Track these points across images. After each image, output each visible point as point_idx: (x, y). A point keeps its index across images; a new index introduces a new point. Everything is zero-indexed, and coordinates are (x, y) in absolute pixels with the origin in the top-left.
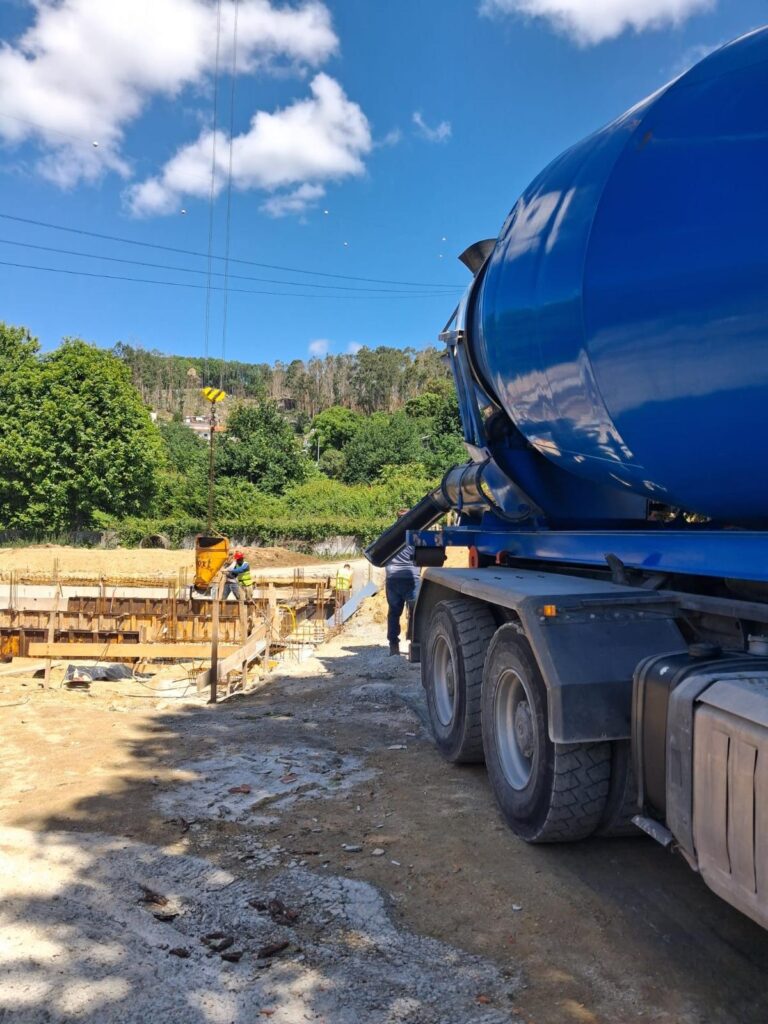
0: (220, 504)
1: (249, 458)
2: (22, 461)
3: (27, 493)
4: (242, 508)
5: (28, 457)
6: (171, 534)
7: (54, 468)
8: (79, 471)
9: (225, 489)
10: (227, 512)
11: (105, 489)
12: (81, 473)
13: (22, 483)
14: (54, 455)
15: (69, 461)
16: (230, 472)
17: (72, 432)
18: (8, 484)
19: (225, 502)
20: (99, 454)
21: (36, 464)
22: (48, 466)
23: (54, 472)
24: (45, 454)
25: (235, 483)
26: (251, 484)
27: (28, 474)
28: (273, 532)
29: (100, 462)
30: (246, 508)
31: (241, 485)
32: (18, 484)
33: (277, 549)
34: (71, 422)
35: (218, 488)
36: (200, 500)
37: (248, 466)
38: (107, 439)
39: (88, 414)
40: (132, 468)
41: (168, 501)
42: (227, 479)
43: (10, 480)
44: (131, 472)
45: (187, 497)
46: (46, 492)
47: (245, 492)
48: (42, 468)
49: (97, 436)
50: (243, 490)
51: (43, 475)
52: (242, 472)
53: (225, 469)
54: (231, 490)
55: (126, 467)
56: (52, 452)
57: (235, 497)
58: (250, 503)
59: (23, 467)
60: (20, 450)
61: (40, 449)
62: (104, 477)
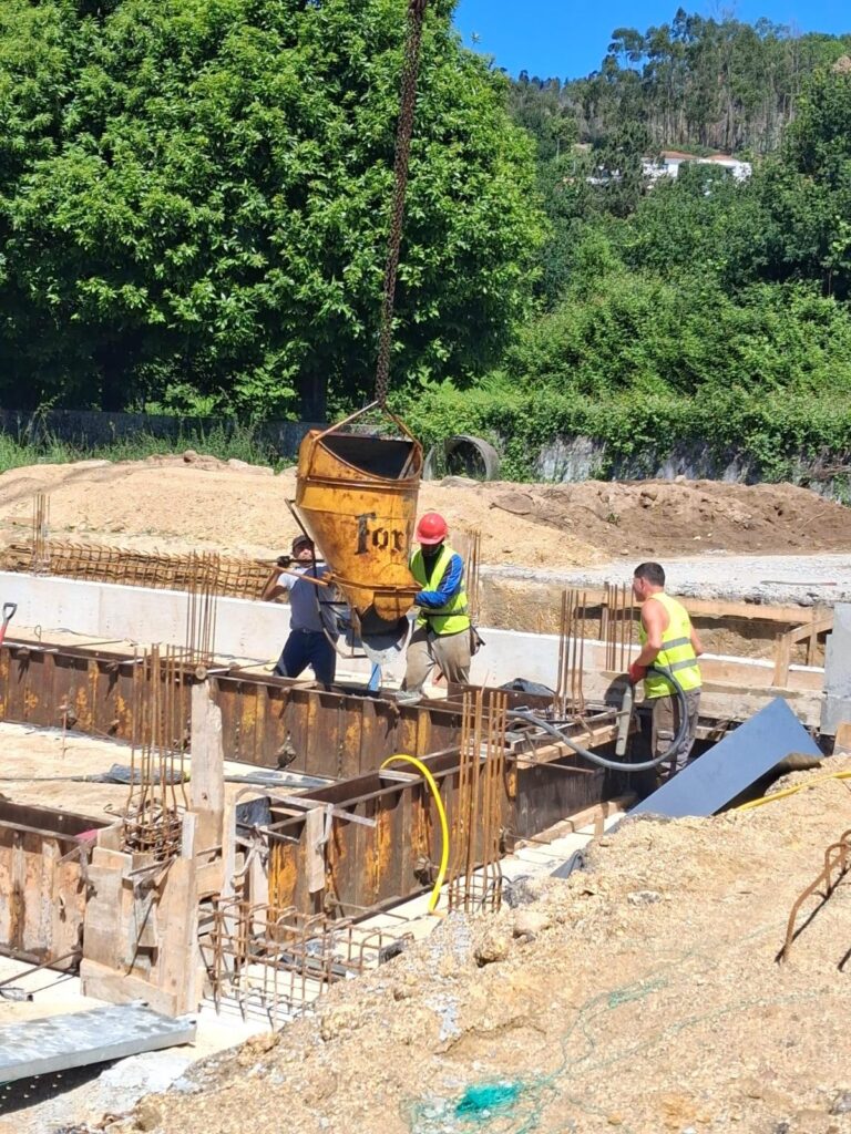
0: (739, 357)
1: (830, 227)
2: (139, 234)
3: (161, 318)
4: (797, 369)
5: (154, 220)
6: (508, 434)
7: (220, 252)
8: (275, 257)
9: (758, 317)
10: (756, 378)
11: (343, 307)
12: (284, 265)
13: (144, 291)
14: (220, 216)
15: (257, 234)
16: (777, 270)
17: (263, 151)
18: (112, 294)
19: (755, 351)
20: (326, 211)
21: (173, 242)
22: (205, 244)
23: (224, 263)
24: (196, 214)
25: (787, 301)
26: (831, 301)
27: (159, 269)
28: (789, 436)
29: (333, 235)
30: (807, 368)
31: (801, 304)
32: (135, 295)
33: (788, 492)
34: (261, 126)
35: (743, 315)
36: (693, 347)
37: (824, 251)
38: (355, 170)
39: (306, 100)
40: (417, 250)
41: (626, 353)
42: (767, 291)
43: (116, 283)
44: (420, 262)
45: (667, 341)
46: (205, 316)
47: (811, 323)
48: (190, 251)
49: (327, 161)
50: (807, 316)
51: (195, 269)
52: (808, 268)
53: (763, 260)
54: (773, 318)
55: (404, 248)
56: (215, 208)
57: (780, 339)
58: (821, 353)
59: (142, 248)
60: (136, 207)
61: (185, 203)
62: (340, 277)
